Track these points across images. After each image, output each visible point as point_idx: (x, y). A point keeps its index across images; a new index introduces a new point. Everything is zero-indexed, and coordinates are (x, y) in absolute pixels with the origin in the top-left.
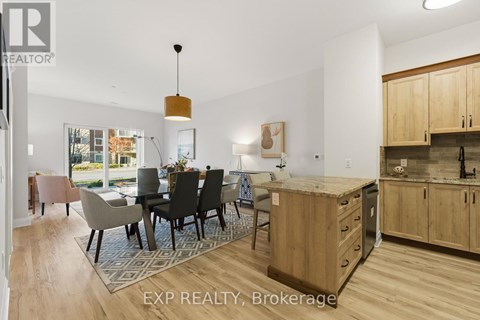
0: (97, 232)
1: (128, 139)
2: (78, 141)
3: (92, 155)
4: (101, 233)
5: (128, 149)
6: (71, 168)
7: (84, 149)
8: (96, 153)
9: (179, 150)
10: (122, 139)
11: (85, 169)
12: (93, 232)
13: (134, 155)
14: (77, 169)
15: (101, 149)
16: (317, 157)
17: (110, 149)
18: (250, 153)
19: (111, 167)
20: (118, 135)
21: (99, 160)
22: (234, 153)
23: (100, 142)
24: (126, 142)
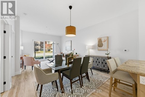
0: (40, 85)
1: (50, 44)
2: (37, 45)
3: (41, 49)
4: (42, 86)
5: (50, 47)
6: (35, 53)
7: (39, 47)
8: (42, 48)
9: (66, 48)
10: (49, 44)
11: (39, 53)
12: (39, 85)
13: (52, 49)
14: (37, 53)
15: (43, 47)
16: (125, 50)
17: (45, 47)
18: (92, 49)
19: (46, 52)
20: (47, 43)
21: (43, 50)
22: (87, 49)
23: (43, 45)
24: (50, 45)
